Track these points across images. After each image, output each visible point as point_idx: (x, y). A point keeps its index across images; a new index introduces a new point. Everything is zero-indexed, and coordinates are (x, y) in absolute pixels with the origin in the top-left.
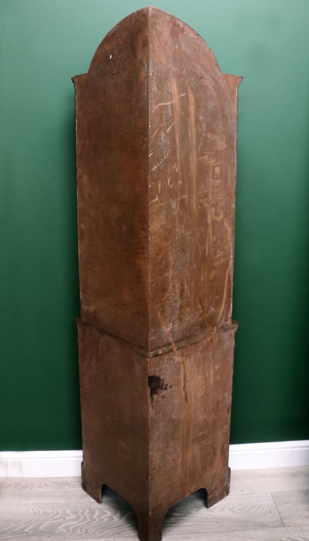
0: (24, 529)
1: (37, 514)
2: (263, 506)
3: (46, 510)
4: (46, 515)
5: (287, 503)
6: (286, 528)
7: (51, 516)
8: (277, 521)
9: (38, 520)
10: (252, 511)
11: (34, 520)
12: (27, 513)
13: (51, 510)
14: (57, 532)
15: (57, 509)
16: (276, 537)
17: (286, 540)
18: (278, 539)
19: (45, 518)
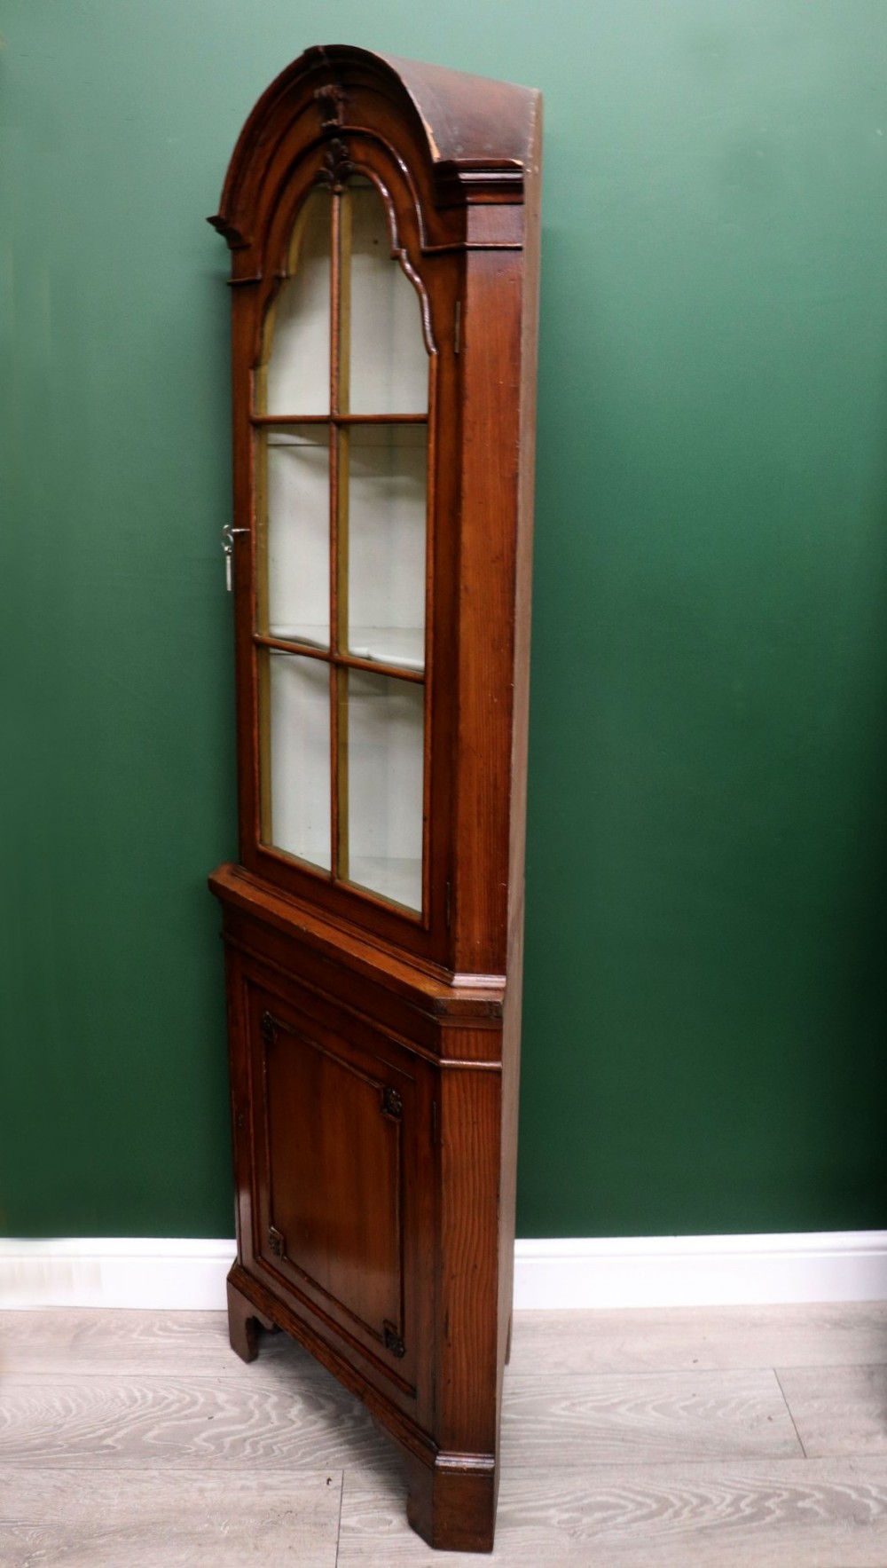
0: (102, 1437)
1: (139, 1402)
2: (751, 1402)
3: (163, 1393)
4: (162, 1406)
5: (818, 1397)
6: (809, 1461)
7: (174, 1407)
8: (786, 1443)
9: (141, 1416)
10: (720, 1413)
11: (132, 1416)
12: (112, 1400)
13: (176, 1392)
14: (190, 1449)
15: (192, 1392)
16: (783, 1483)
17: (807, 1491)
18: (786, 1489)
19: (159, 1413)
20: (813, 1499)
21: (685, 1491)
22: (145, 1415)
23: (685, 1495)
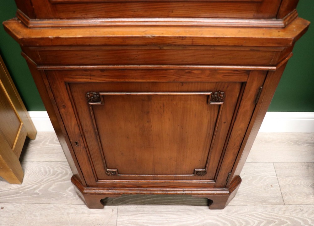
0: (35, 189)
1: (48, 173)
2: (265, 178)
3: (56, 169)
4: (56, 175)
5: (289, 177)
6: (286, 206)
7: (60, 176)
8: (277, 197)
9: (48, 180)
10: (253, 183)
11: (45, 180)
12: (39, 172)
13: (61, 169)
14: (65, 195)
15: (66, 169)
16: (276, 216)
17: (285, 220)
18: (277, 219)
19: (55, 178)
20: (287, 224)
21: (241, 219)
22: (49, 179)
23: (241, 220)
